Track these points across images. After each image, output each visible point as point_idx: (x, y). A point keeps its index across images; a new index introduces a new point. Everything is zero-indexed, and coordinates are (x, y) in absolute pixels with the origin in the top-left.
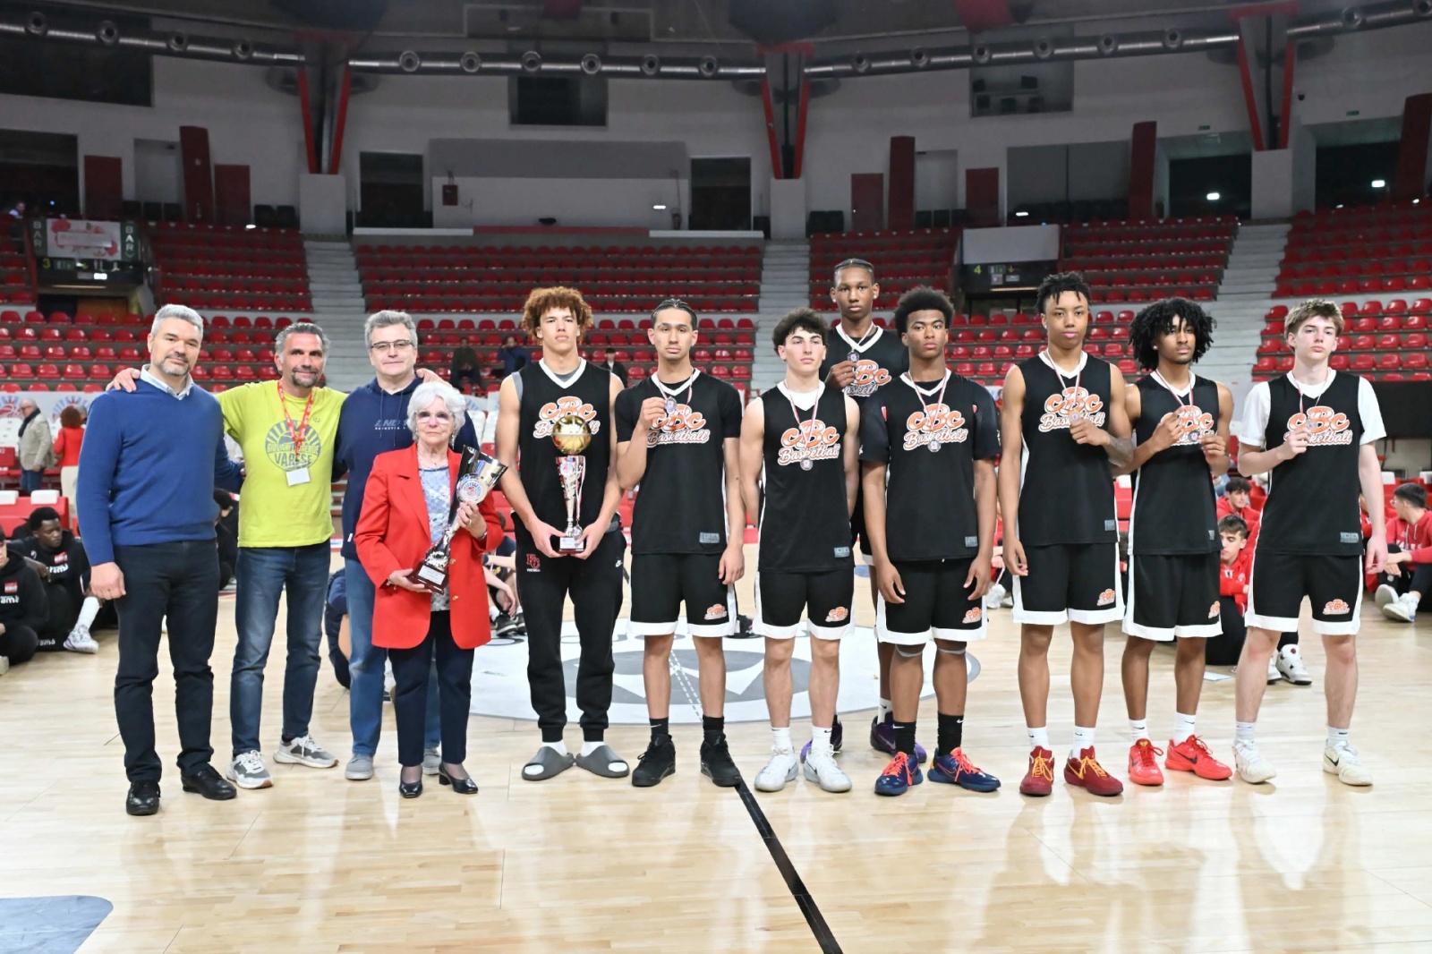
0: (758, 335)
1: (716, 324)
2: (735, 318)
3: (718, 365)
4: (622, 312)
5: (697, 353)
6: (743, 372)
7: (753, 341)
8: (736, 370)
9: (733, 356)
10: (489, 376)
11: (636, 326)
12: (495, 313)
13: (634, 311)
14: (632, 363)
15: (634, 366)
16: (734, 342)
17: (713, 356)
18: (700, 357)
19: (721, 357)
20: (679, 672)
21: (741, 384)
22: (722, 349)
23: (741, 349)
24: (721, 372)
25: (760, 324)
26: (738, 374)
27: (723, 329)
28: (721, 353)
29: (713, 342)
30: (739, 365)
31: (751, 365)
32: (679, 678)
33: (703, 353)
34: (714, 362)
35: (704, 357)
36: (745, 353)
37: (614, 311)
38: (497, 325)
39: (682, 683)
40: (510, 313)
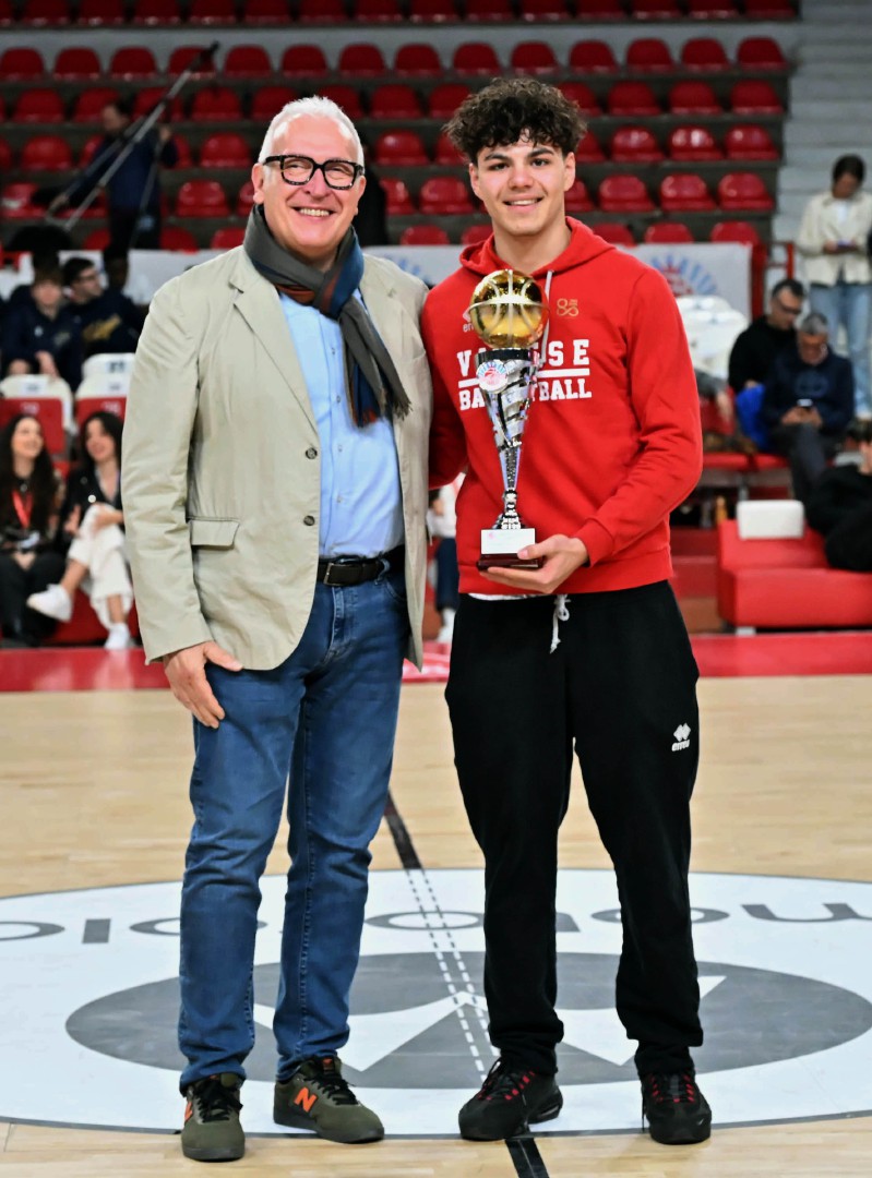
0: (796, 86)
1: (676, 55)
2: (732, 35)
3: (678, 173)
4: (406, 23)
5: (619, 140)
6: (748, 192)
7: (781, 102)
8: (730, 186)
9: (721, 146)
10: (26, 207)
11: (447, 62)
12: (43, 28)
13: (439, 18)
14: (433, 168)
15: (435, 176)
16: (727, 104)
17: (664, 147)
18: (629, 151)
19: (688, 148)
20: (466, 1007)
21: (741, 226)
22: (689, 127)
23: (746, 126)
24: (687, 192)
25: (807, 52)
26: (738, 199)
27: (695, 68)
28: (688, 138)
29: (665, 105)
30: (738, 172)
31: (774, 171)
32: (465, 1025)
33: (636, 138)
34: (667, 164)
35: (641, 149)
36: (757, 137)
37: (384, 18)
38: (50, 64)
39: (469, 1037)
40: (87, 27)
